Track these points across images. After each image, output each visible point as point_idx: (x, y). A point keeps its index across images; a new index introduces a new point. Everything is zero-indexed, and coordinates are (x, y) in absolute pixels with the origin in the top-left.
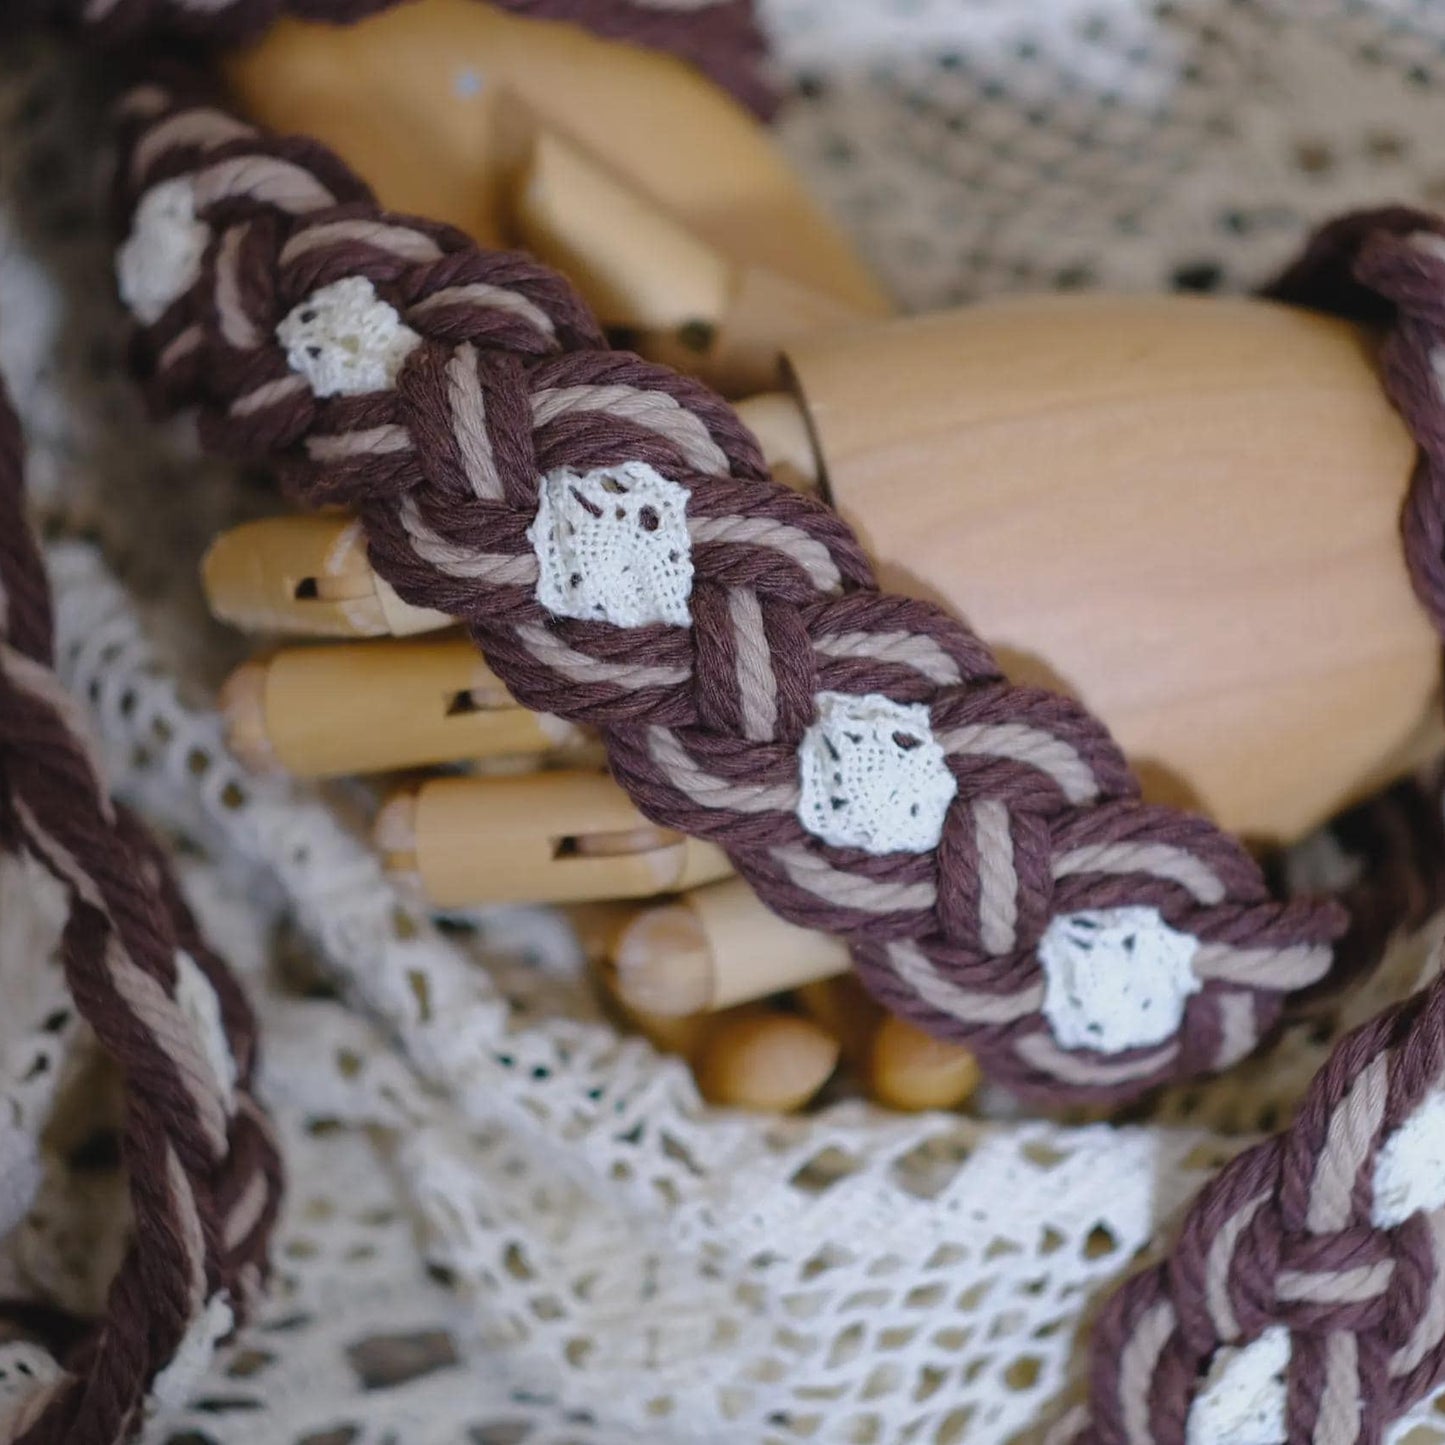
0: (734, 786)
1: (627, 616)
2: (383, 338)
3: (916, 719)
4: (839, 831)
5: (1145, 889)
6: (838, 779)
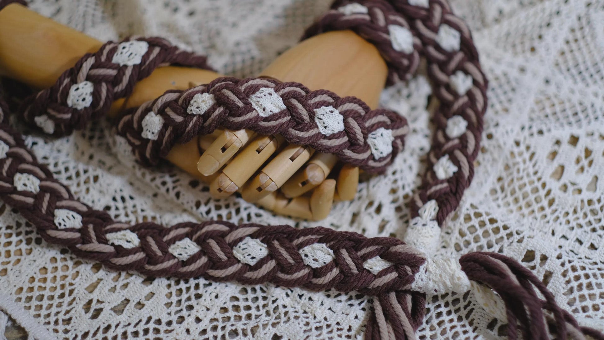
0: (308, 131)
1: (276, 110)
2: (208, 97)
3: (331, 108)
4: (328, 132)
5: (381, 124)
6: (324, 123)
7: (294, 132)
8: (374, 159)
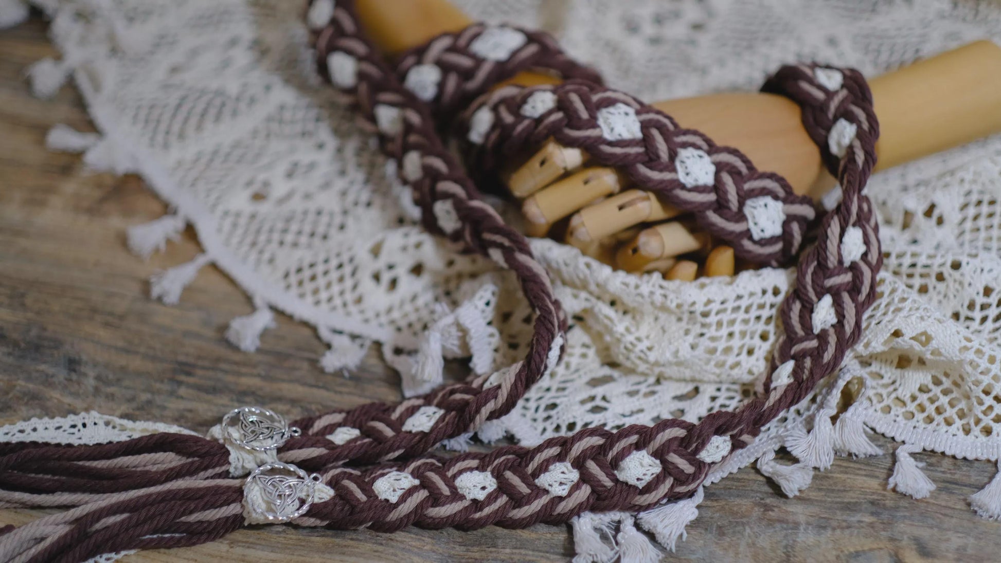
0: (661, 173)
2: (549, 98)
3: (701, 153)
5: (767, 191)
6: (686, 168)
7: (643, 170)
8: (750, 238)
